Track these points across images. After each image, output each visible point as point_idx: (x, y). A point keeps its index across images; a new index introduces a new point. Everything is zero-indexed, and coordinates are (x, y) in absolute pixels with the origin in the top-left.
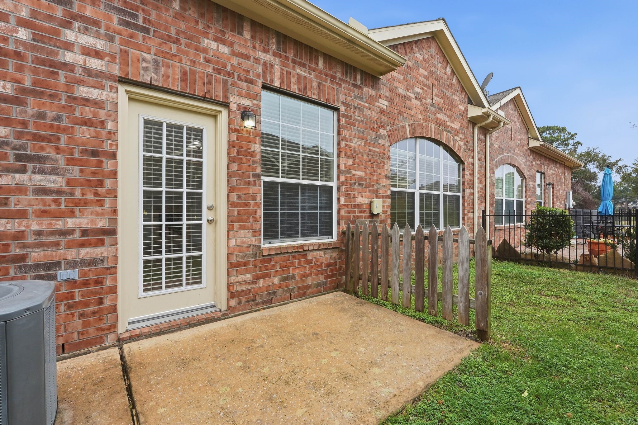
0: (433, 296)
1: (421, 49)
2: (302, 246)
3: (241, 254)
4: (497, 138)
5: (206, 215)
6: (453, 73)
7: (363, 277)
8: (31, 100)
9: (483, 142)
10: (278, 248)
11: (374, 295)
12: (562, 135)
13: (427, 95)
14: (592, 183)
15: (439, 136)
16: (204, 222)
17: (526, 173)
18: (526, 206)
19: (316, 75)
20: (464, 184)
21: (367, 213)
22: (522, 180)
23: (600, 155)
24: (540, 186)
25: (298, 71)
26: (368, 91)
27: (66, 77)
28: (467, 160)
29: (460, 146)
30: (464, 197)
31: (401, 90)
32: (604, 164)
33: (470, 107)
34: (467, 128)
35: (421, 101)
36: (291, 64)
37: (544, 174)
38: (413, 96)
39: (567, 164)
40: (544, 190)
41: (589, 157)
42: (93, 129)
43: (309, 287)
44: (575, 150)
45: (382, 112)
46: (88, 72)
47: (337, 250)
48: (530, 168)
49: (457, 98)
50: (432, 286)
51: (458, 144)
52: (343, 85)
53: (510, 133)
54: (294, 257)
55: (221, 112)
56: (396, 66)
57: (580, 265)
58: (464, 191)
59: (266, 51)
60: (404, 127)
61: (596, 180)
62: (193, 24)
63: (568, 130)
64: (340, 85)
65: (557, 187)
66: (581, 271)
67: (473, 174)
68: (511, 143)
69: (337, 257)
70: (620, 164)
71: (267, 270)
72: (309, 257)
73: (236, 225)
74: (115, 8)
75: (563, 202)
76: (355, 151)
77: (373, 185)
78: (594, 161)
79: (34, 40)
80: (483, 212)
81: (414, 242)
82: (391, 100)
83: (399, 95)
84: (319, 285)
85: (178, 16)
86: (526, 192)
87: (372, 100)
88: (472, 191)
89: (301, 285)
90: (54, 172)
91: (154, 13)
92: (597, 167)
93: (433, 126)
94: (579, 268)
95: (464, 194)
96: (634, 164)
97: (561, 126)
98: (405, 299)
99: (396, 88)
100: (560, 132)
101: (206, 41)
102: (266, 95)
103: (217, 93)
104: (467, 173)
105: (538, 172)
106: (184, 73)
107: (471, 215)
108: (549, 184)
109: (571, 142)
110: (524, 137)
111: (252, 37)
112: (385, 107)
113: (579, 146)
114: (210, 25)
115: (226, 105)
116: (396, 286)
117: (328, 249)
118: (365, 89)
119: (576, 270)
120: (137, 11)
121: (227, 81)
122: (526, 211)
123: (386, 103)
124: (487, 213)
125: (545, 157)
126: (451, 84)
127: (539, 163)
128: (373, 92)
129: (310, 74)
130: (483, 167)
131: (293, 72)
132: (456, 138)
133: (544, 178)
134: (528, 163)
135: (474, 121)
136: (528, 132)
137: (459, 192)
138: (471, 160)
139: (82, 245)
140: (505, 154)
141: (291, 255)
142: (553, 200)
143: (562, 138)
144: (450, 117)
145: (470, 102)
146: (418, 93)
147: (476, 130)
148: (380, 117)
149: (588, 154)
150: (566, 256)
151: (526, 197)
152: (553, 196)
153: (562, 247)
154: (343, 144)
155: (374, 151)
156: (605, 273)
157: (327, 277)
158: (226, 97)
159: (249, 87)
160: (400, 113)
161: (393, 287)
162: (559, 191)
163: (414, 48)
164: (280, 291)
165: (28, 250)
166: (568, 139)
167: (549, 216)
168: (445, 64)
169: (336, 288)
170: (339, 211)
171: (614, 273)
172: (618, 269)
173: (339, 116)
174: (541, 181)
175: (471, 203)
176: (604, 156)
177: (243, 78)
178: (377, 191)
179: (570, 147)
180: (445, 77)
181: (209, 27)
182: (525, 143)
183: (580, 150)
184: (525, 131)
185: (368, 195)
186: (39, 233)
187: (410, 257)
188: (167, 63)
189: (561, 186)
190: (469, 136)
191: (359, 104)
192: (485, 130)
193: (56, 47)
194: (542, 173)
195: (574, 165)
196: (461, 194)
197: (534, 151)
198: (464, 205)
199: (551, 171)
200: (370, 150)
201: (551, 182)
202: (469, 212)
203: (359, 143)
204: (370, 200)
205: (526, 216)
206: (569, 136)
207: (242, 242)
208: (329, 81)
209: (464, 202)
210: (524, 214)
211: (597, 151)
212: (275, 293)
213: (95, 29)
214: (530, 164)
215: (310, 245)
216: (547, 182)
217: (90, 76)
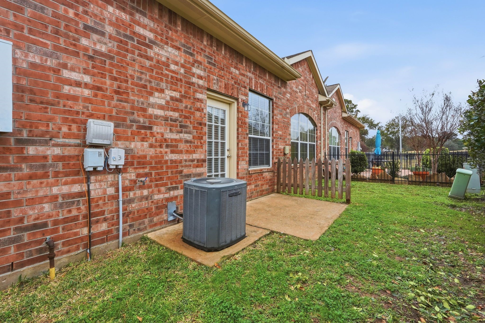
0: (327, 189)
1: (301, 65)
2: (262, 170)
3: (242, 173)
4: (330, 112)
5: (227, 153)
6: (313, 77)
7: (288, 185)
8: (184, 100)
9: (324, 114)
10: (255, 170)
11: (295, 193)
12: (350, 105)
13: (303, 90)
14: (366, 136)
15: (308, 112)
16: (226, 157)
17: (341, 132)
18: (341, 150)
19: (266, 83)
20: (317, 138)
21: (282, 154)
22: (339, 135)
23: (370, 119)
24: (346, 138)
25: (260, 81)
26: (283, 89)
27: (193, 89)
28: (319, 125)
29: (316, 117)
30: (317, 145)
31: (294, 89)
32: (372, 125)
33: (319, 96)
34: (318, 107)
35: (301, 93)
36: (258, 78)
37: (348, 132)
38: (298, 91)
39: (358, 126)
40: (348, 141)
41: (365, 120)
42: (200, 113)
43: (263, 191)
44: (356, 115)
45: (288, 100)
46: (199, 86)
47: (272, 172)
48: (343, 128)
49: (315, 91)
50: (326, 184)
51: (315, 116)
52: (275, 87)
53: (335, 109)
54: (259, 175)
55: (234, 102)
56: (297, 78)
57: (370, 179)
58: (317, 141)
59: (250, 72)
60: (295, 108)
61: (368, 134)
62: (228, 60)
63: (353, 102)
64: (274, 87)
65: (354, 139)
66: (371, 182)
67: (320, 133)
68: (335, 114)
69: (273, 176)
70: (380, 125)
71: (250, 181)
72: (264, 176)
73: (241, 158)
74: (206, 56)
75: (356, 148)
76: (279, 121)
77: (285, 139)
78: (367, 123)
79: (185, 73)
80: (325, 153)
81: (317, 167)
82: (291, 94)
83: (293, 91)
84: (267, 190)
85: (224, 58)
86: (341, 142)
87: (284, 94)
88: (320, 141)
89: (261, 189)
90: (189, 133)
91: (217, 57)
92: (368, 127)
93: (306, 107)
94: (370, 181)
95: (317, 143)
96: (386, 125)
97: (349, 100)
98: (313, 192)
99: (293, 87)
100: (348, 103)
101: (232, 68)
102: (250, 94)
103: (235, 95)
104: (318, 132)
105: (346, 131)
106: (225, 85)
107: (320, 155)
108: (351, 138)
109: (354, 110)
110: (340, 111)
111: (246, 65)
112: (289, 97)
113: (359, 112)
114: (233, 61)
115: (237, 99)
116: (308, 187)
117: (270, 171)
118: (282, 89)
119: (369, 182)
120: (212, 56)
121: (238, 87)
122: (341, 153)
123: (289, 95)
124: (327, 154)
125: (349, 122)
126: (312, 83)
127: (346, 125)
128: (284, 90)
129: (264, 82)
130: (324, 128)
131: (259, 82)
132: (315, 113)
133: (348, 134)
134: (342, 126)
135: (321, 104)
136: (342, 108)
137: (314, 142)
138: (320, 125)
139: (197, 167)
140: (333, 121)
141: (258, 174)
142: (352, 147)
143: (350, 107)
144: (312, 101)
145: (319, 93)
146: (300, 89)
147: (322, 108)
148: (287, 103)
149: (363, 118)
150: (365, 175)
151: (341, 145)
152: (352, 144)
153: (363, 171)
154: (275, 117)
155: (285, 121)
156: (381, 182)
157: (269, 186)
158: (238, 96)
159: (245, 90)
160: (294, 101)
161: (306, 188)
162: (354, 141)
163: (299, 65)
164: (254, 192)
165: (183, 168)
166: (353, 108)
167: (357, 155)
168: (310, 73)
169: (273, 192)
170: (273, 152)
171: (384, 182)
172: (386, 180)
173: (273, 103)
174: (347, 136)
175: (320, 148)
176: (372, 120)
177: (243, 86)
178: (286, 142)
179: (354, 113)
180: (310, 80)
181: (233, 62)
182: (341, 114)
183: (360, 115)
184: (340, 108)
185: (282, 144)
186: (186, 161)
187: (315, 173)
188: (221, 80)
189: (355, 139)
190: (319, 111)
191: (280, 97)
192: (325, 109)
193: (190, 75)
194: (347, 131)
195: (361, 126)
196: (315, 144)
197: (344, 119)
198: (317, 149)
199: (352, 130)
200: (284, 121)
201: (351, 136)
202: (319, 153)
203: (280, 117)
204: (284, 146)
205: (341, 155)
206: (353, 106)
207: (243, 167)
208: (270, 85)
209: (317, 148)
210: (340, 154)
211: (368, 117)
212: (253, 193)
213: (201, 66)
214: (343, 126)
215: (264, 169)
216: (349, 137)
217: (199, 88)
